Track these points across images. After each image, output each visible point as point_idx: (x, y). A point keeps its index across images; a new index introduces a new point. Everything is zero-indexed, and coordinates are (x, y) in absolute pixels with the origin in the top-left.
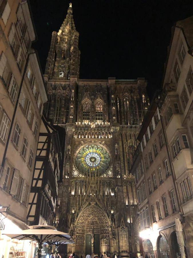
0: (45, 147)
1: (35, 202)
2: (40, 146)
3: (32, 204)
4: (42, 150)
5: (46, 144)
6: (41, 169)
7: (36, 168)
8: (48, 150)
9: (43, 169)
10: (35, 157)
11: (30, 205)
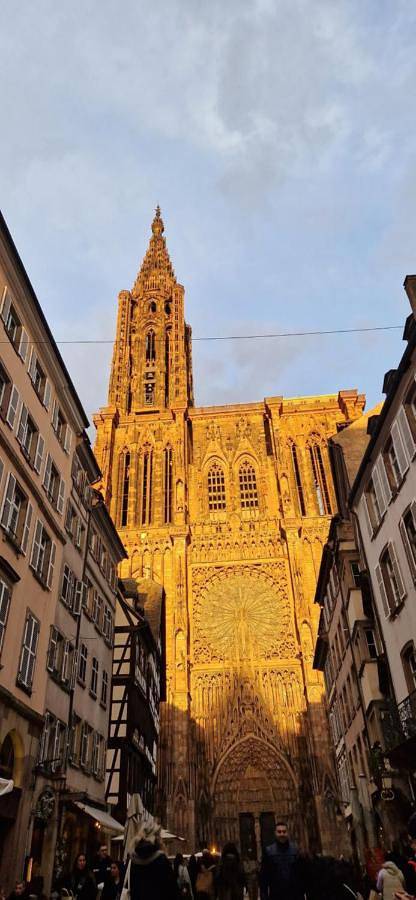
0: (127, 656)
1: (117, 766)
2: (118, 654)
3: (112, 771)
4: (121, 662)
5: (129, 650)
6: (123, 702)
7: (114, 699)
8: (133, 661)
9: (127, 702)
10: (109, 677)
11: (108, 774)
